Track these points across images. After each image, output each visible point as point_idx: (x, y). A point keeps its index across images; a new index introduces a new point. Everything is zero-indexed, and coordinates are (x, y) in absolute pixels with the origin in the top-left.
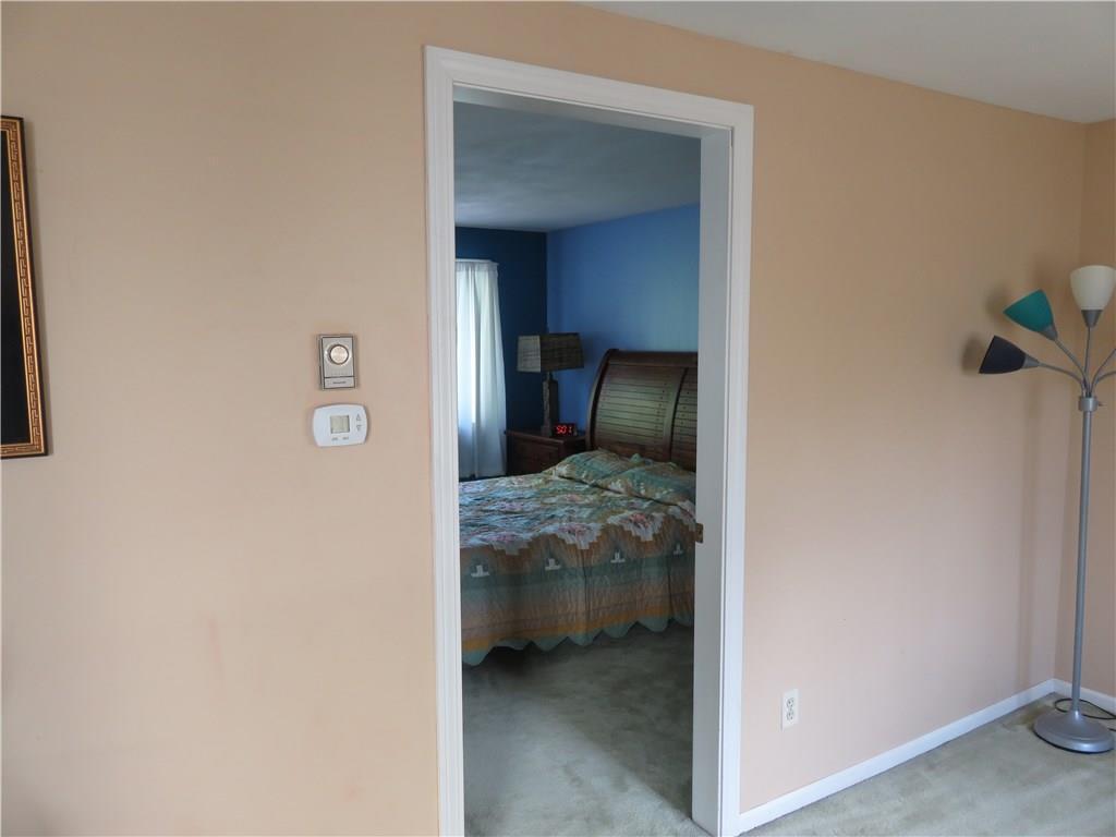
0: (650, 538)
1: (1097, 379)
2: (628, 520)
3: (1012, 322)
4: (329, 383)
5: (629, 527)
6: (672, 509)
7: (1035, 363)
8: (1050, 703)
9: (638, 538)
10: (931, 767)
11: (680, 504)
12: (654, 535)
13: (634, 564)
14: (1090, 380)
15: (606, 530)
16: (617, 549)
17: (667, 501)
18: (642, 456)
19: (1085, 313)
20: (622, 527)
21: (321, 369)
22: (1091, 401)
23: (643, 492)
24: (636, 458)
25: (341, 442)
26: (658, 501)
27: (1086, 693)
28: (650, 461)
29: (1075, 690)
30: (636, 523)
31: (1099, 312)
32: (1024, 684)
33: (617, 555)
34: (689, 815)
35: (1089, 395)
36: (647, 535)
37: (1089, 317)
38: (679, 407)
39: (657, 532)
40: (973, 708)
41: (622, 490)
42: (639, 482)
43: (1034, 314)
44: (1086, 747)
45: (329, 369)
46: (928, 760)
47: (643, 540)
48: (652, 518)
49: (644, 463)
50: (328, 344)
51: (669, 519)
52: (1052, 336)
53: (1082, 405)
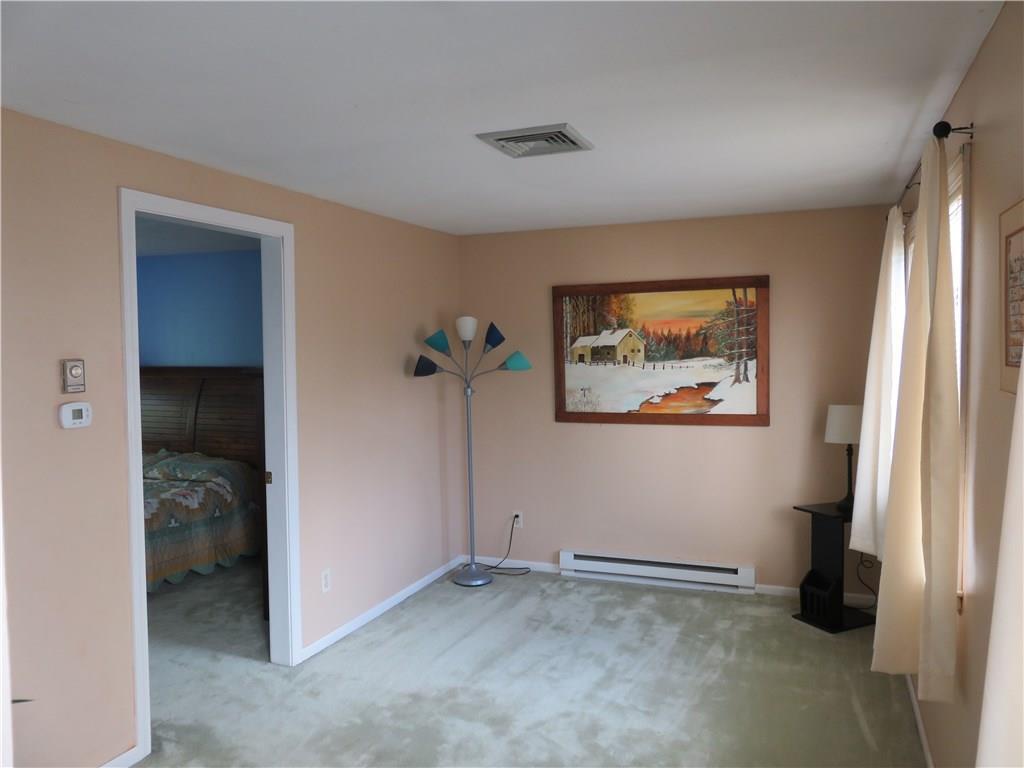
0: (196, 506)
1: (472, 378)
2: (175, 494)
3: (429, 347)
4: (70, 389)
5: (180, 499)
6: (208, 484)
7: (442, 370)
8: (460, 568)
9: (187, 507)
10: (403, 609)
11: (214, 480)
12: (200, 504)
13: (186, 527)
14: (468, 379)
15: (162, 503)
16: (172, 516)
17: (203, 479)
18: (167, 450)
19: (464, 342)
20: (174, 500)
21: (64, 381)
22: (469, 390)
23: (179, 475)
24: (163, 452)
25: (78, 425)
26: (193, 481)
27: (478, 559)
28: (176, 453)
29: (472, 558)
30: (184, 496)
31: (470, 342)
32: (446, 559)
33: (173, 521)
34: (269, 661)
35: (469, 387)
36: (194, 503)
37: (466, 344)
38: (200, 409)
39: (201, 500)
40: (421, 576)
41: (160, 476)
42: (174, 469)
43: (439, 342)
44: (479, 583)
45: (70, 380)
46: (402, 605)
47: (191, 508)
48: (196, 492)
49: (171, 456)
50: (69, 365)
51: (208, 491)
52: (449, 355)
53: (465, 393)
